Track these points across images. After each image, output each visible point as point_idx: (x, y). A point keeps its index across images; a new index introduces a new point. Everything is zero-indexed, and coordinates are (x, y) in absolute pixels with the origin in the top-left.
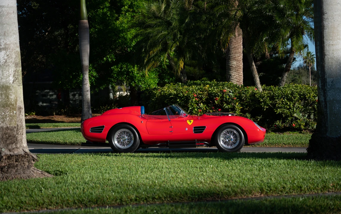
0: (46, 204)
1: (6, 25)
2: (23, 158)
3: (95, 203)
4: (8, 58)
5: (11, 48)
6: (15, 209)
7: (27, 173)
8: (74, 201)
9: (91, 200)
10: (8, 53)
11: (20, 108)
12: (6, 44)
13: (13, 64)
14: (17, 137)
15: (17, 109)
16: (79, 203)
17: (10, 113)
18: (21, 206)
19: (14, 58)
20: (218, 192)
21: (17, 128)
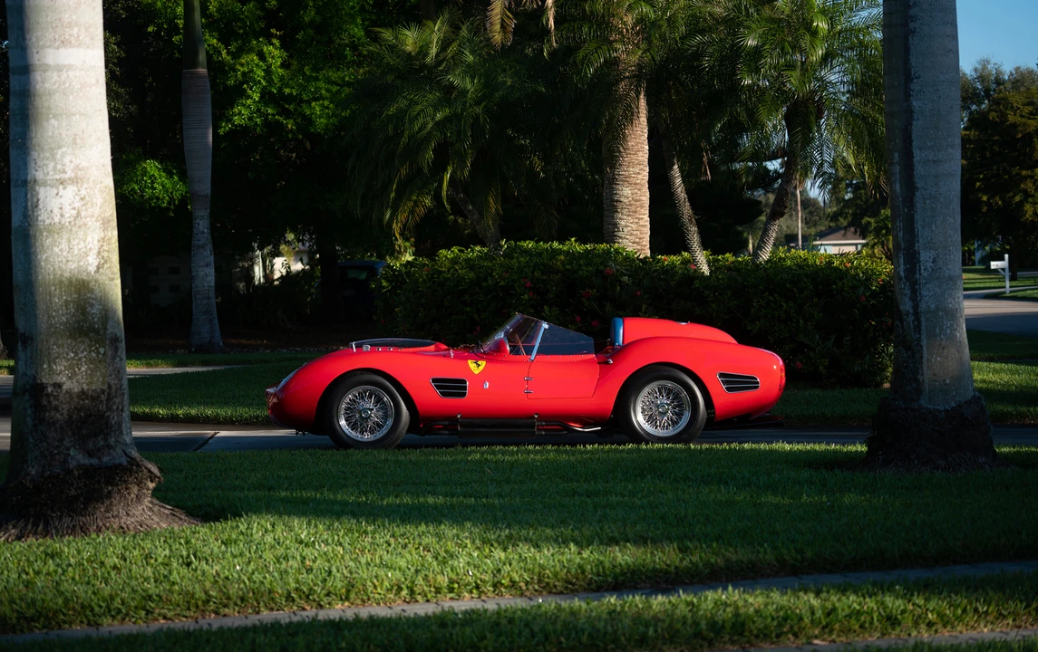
0: (215, 603)
1: (77, 117)
2: (125, 474)
3: (344, 597)
4: (84, 205)
5: (92, 178)
6: (133, 617)
7: (136, 512)
8: (289, 593)
9: (333, 592)
10: (83, 192)
11: (115, 340)
12: (77, 168)
13: (97, 221)
14: (109, 416)
15: (108, 342)
16: (300, 598)
17: (90, 352)
18: (148, 608)
19: (99, 205)
20: (665, 567)
21: (109, 394)
